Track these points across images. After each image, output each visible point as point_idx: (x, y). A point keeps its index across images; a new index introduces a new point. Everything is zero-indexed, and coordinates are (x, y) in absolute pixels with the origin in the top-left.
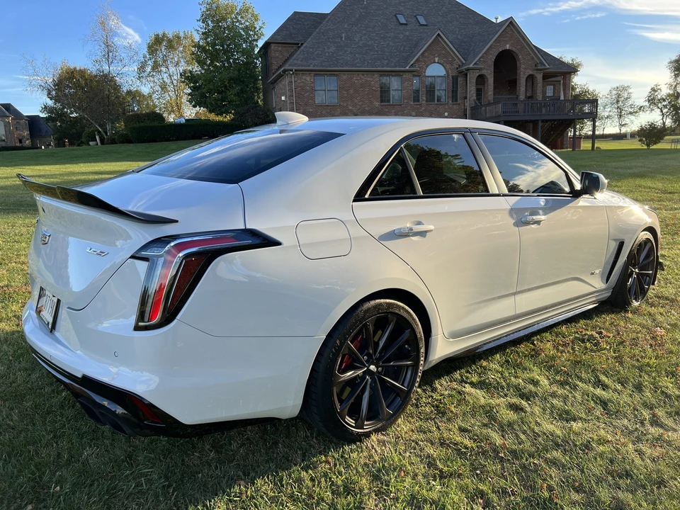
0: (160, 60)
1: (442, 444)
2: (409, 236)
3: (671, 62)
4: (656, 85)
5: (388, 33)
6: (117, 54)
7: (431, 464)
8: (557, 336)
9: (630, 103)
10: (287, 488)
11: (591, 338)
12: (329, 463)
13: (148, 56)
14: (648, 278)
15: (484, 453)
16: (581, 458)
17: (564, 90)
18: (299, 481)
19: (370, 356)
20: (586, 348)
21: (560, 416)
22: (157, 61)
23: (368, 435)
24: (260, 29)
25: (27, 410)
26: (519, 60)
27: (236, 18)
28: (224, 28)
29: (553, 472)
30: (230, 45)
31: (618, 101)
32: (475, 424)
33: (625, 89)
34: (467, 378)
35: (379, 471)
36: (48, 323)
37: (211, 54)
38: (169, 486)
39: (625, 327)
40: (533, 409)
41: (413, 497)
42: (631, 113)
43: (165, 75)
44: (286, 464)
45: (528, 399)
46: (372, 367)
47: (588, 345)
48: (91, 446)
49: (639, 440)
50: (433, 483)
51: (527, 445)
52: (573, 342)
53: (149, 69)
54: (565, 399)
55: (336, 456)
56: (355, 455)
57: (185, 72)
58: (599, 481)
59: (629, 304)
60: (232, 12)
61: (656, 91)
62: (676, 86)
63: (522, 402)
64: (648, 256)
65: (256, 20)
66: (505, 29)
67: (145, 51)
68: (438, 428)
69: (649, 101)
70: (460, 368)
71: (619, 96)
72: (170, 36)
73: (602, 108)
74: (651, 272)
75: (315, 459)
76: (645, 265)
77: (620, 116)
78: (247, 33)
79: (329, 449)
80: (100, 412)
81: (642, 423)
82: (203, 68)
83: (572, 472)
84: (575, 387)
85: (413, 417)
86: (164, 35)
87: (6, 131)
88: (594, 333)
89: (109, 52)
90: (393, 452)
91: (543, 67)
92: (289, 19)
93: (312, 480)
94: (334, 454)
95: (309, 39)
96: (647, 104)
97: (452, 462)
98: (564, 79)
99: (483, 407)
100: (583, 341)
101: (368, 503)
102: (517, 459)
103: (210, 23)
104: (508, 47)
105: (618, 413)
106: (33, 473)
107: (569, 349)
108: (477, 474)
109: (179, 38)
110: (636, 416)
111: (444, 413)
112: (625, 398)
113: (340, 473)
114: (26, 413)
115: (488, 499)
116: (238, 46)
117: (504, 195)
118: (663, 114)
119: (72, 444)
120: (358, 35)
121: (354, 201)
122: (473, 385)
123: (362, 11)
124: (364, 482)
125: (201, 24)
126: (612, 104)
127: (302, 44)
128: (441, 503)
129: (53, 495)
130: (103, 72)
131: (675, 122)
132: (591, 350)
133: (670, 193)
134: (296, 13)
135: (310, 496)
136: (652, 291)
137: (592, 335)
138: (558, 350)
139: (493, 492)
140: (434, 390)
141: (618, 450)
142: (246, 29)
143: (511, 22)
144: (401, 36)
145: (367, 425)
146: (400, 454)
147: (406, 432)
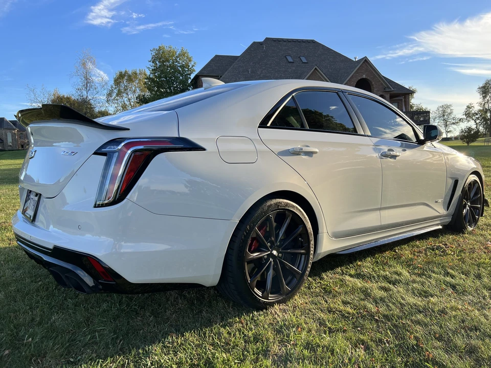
0: (122, 89)
1: (329, 312)
2: (300, 155)
3: (479, 88)
4: (470, 104)
5: (280, 68)
6: (93, 84)
7: (322, 323)
8: (413, 247)
9: (453, 116)
10: (209, 339)
11: (438, 248)
12: (242, 324)
13: (114, 87)
14: (477, 211)
15: (363, 317)
16: (439, 319)
17: (405, 105)
18: (219, 334)
19: (272, 243)
20: (436, 254)
21: (420, 294)
22: (120, 90)
23: (272, 304)
24: (192, 67)
25: (11, 292)
26: (372, 85)
27: (176, 59)
28: (167, 66)
29: (418, 328)
30: (171, 77)
31: (444, 115)
32: (354, 298)
33: (448, 107)
34: (347, 272)
35: (281, 327)
36: (31, 216)
37: (158, 83)
38: (117, 338)
39: (464, 242)
40: (399, 290)
41: (308, 344)
42: (454, 123)
43: (126, 99)
44: (209, 323)
45: (394, 284)
46: (275, 252)
47: (437, 252)
48: (58, 313)
49: (483, 308)
50: (324, 335)
51: (397, 311)
52: (425, 250)
53: (114, 95)
54: (423, 284)
55: (248, 318)
56: (262, 318)
57: (139, 95)
58: (455, 332)
59: (465, 228)
60: (173, 55)
61: (470, 108)
62: (484, 104)
63: (390, 286)
64: (476, 194)
65: (190, 61)
66: (362, 64)
67: (112, 82)
68: (326, 302)
69: (466, 115)
70: (341, 266)
71: (444, 112)
72: (130, 73)
73: (432, 120)
74: (479, 206)
75: (231, 320)
76: (475, 200)
77: (446, 125)
78: (183, 70)
79: (242, 314)
80: (66, 276)
81: (484, 298)
82: (152, 94)
83: (433, 327)
84: (430, 277)
85: (306, 295)
86: (126, 72)
87: (12, 139)
88: (441, 245)
89: (88, 83)
90: (292, 316)
91: (390, 90)
92: (212, 60)
93: (229, 333)
94: (246, 318)
95: (226, 73)
96: (464, 117)
97: (338, 323)
98: (405, 98)
99: (360, 289)
100: (433, 250)
101: (273, 347)
102: (389, 320)
103: (157, 63)
104: (364, 76)
105: (464, 292)
106: (12, 331)
107: (423, 254)
108: (358, 330)
109: (136, 74)
110: (478, 294)
111: (330, 292)
112: (469, 282)
113: (251, 329)
114: (10, 295)
115: (368, 345)
116: (177, 78)
117: (368, 136)
118: (477, 124)
119: (43, 312)
120: (260, 70)
121: (259, 127)
122: (351, 276)
123: (262, 54)
124: (270, 335)
125: (151, 63)
126: (440, 117)
127: (221, 76)
128: (330, 347)
129: (26, 345)
130: (83, 96)
131: (486, 129)
132: (440, 255)
133: (487, 167)
134: (217, 56)
135: (227, 344)
136: (482, 221)
137: (440, 246)
138: (414, 255)
139: (372, 340)
140: (322, 279)
141: (467, 314)
142: (183, 67)
143: (366, 60)
144: (290, 70)
145: (271, 297)
146: (297, 317)
147: (301, 304)
